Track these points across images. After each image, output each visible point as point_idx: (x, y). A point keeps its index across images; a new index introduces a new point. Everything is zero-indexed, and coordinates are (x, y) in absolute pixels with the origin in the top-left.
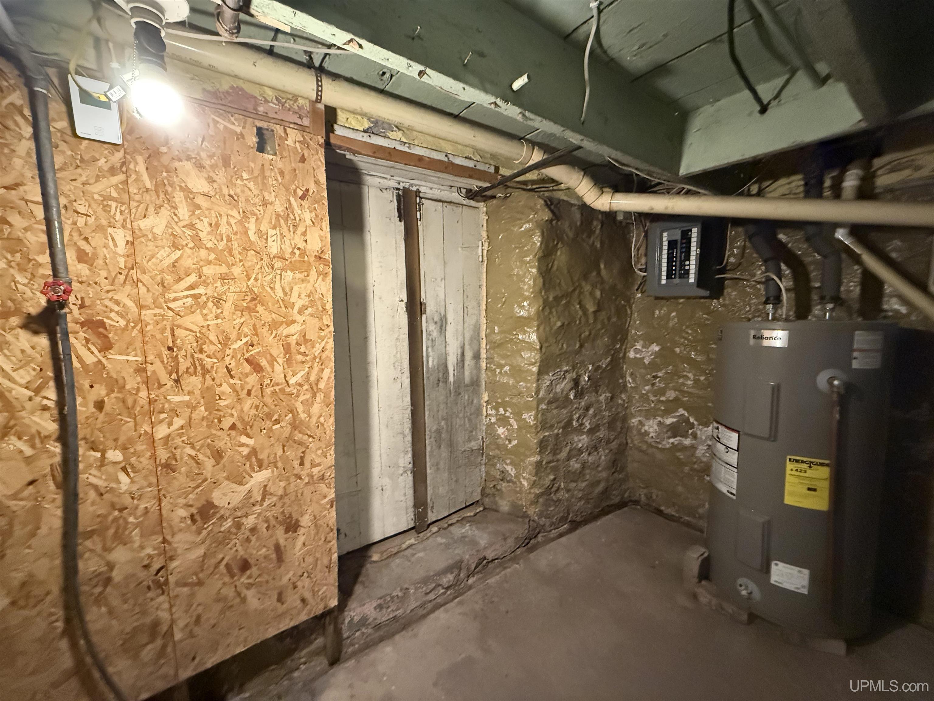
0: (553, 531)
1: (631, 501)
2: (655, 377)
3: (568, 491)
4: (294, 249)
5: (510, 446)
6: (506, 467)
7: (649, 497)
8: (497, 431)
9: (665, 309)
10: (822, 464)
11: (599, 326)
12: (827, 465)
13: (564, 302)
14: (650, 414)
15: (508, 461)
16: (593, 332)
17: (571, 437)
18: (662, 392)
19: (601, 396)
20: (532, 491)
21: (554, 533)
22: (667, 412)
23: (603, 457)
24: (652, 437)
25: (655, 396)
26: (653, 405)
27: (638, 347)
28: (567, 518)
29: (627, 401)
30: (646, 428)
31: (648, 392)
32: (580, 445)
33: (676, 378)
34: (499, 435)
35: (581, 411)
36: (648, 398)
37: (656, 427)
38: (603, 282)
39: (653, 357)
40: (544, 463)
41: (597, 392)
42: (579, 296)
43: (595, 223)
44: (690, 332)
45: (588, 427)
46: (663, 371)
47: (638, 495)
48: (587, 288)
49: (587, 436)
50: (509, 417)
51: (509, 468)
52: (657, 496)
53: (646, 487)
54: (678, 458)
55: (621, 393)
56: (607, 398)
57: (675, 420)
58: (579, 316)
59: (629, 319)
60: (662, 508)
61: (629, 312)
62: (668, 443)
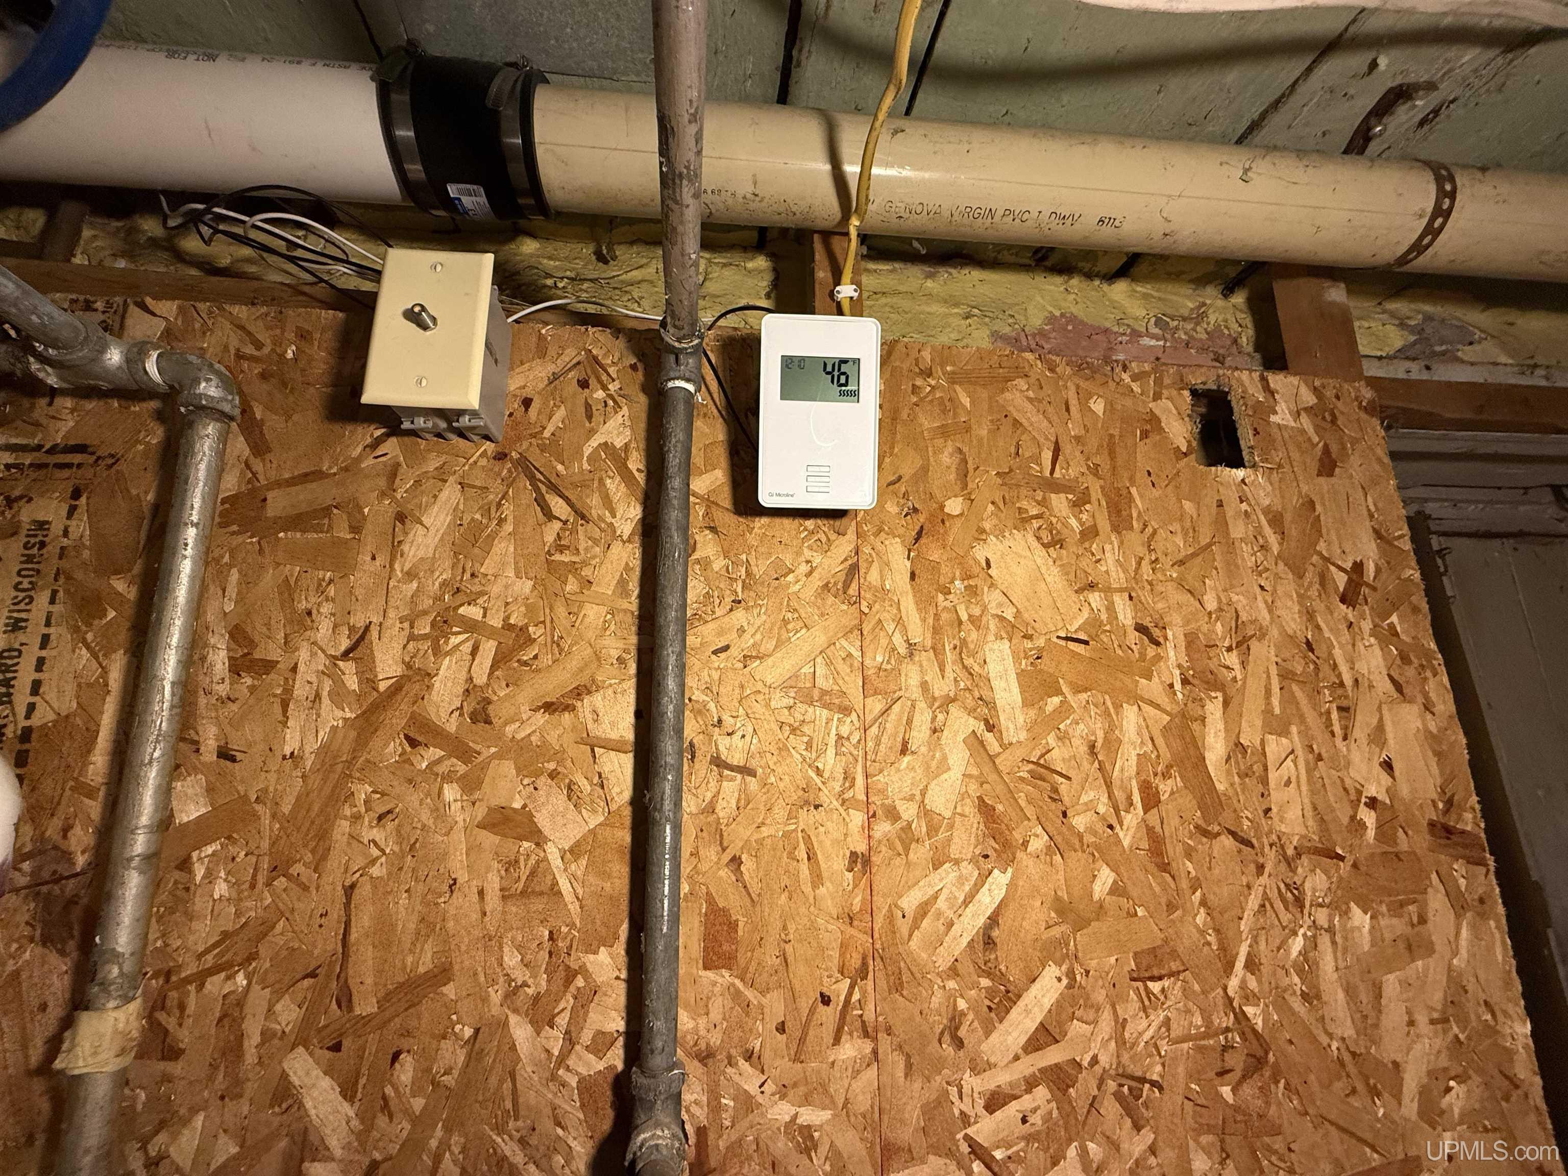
4: (1355, 804)
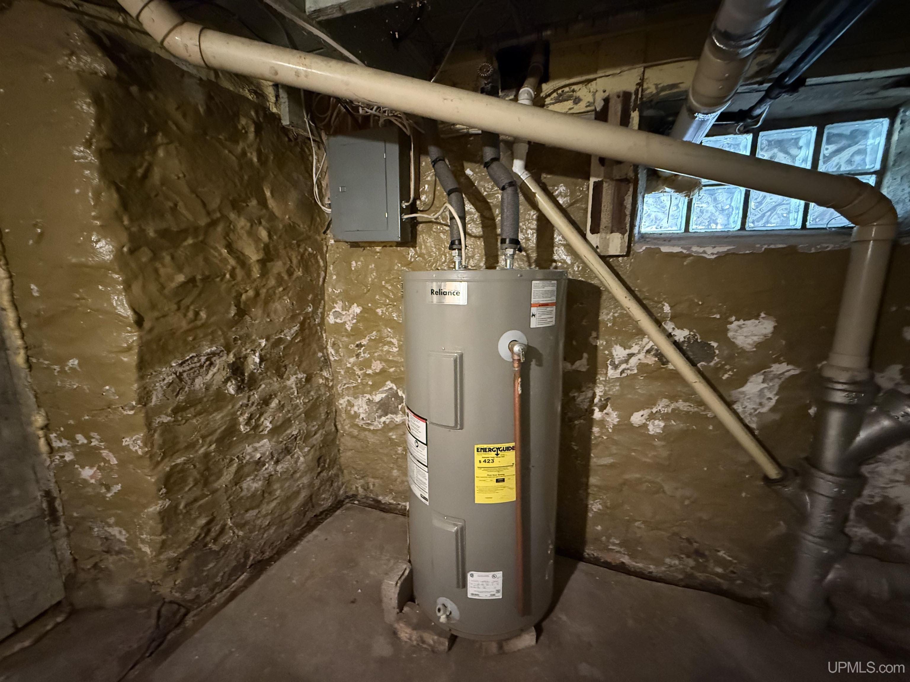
0: (218, 596)
1: (348, 497)
2: (359, 346)
3: (241, 526)
5: (109, 495)
6: (110, 530)
7: (366, 488)
8: (80, 473)
9: (362, 259)
10: (508, 449)
11: (272, 282)
12: (513, 448)
13: (190, 241)
14: (357, 392)
15: (112, 520)
16: (263, 291)
17: (240, 448)
18: (367, 364)
19: (288, 379)
20: (162, 557)
21: (220, 598)
22: (376, 387)
23: (302, 459)
24: (363, 419)
25: (361, 370)
26: (359, 381)
27: (337, 309)
28: (244, 564)
29: (331, 378)
30: (356, 408)
31: (354, 364)
32: (258, 456)
33: (381, 345)
34: (85, 481)
35: (254, 408)
36: (354, 373)
37: (365, 407)
38: (272, 217)
39: (355, 321)
40: (181, 506)
41: (281, 377)
42: (227, 235)
43: (243, 121)
44: (390, 288)
45: (270, 426)
46: (367, 338)
47: (354, 488)
48: (242, 223)
49: (270, 441)
50: (96, 448)
51: (115, 531)
52: (374, 485)
53: (363, 477)
54: (390, 439)
55: (321, 370)
56: (299, 381)
57: (384, 395)
58: (229, 267)
59: (323, 274)
60: (380, 498)
61: (322, 263)
62: (380, 422)
